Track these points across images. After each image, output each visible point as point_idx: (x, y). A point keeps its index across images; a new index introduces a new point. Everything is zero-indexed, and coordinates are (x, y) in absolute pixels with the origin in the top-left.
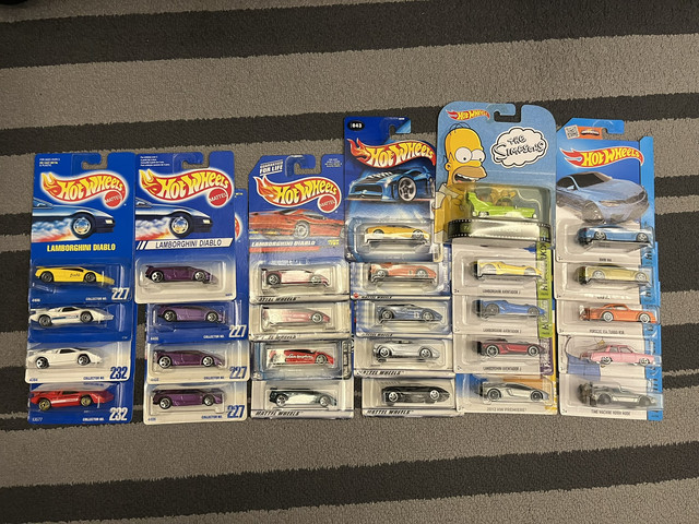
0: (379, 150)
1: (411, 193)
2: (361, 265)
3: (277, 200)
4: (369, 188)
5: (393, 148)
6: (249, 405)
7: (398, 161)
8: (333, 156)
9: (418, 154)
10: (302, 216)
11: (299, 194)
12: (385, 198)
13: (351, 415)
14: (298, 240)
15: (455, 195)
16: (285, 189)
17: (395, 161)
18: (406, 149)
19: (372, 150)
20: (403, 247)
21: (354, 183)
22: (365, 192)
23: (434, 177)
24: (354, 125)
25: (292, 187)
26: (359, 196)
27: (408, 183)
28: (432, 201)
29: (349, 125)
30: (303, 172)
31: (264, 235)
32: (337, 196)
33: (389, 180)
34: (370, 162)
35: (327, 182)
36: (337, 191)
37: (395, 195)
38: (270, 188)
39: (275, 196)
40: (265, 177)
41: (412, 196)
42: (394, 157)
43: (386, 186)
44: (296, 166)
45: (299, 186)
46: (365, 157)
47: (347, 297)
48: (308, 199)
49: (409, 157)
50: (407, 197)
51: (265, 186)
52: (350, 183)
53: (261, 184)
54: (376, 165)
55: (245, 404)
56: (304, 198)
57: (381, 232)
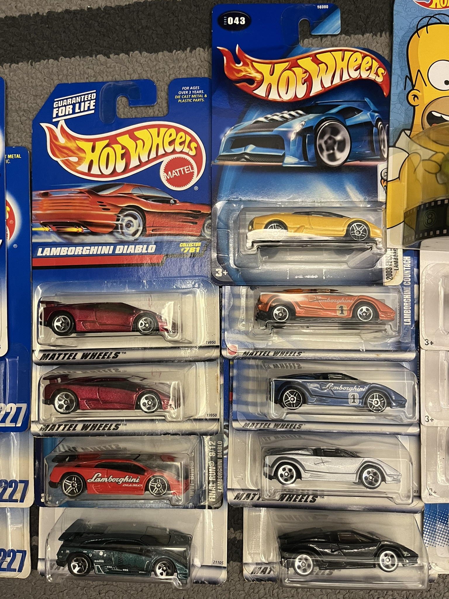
0: (279, 67)
1: (341, 150)
2: (243, 290)
3: (84, 168)
4: (259, 141)
5: (306, 63)
6: (34, 549)
7: (316, 89)
8: (191, 81)
9: (355, 75)
10: (130, 197)
11: (126, 155)
12: (290, 161)
13: (223, 575)
14: (123, 243)
15: (426, 154)
16: (100, 145)
17: (309, 88)
18: (331, 63)
19: (265, 68)
20: (325, 256)
21: (229, 132)
22: (250, 149)
23: (385, 117)
24: (230, 21)
25: (112, 141)
26: (239, 157)
27: (335, 131)
28: (381, 166)
29: (221, 21)
30: (134, 113)
31: (59, 233)
32: (197, 157)
33: (297, 126)
34: (261, 92)
35: (178, 130)
36: (198, 148)
37: (310, 154)
38: (71, 145)
39: (81, 160)
40: (62, 123)
41: (342, 157)
42: (309, 81)
43: (292, 137)
44: (122, 101)
45: (125, 140)
46: (251, 81)
47: (215, 353)
48: (141, 164)
49: (337, 81)
50: (332, 157)
51: (62, 140)
52: (222, 131)
53: (54, 137)
54: (273, 96)
55: (27, 548)
56: (134, 162)
57: (282, 225)
